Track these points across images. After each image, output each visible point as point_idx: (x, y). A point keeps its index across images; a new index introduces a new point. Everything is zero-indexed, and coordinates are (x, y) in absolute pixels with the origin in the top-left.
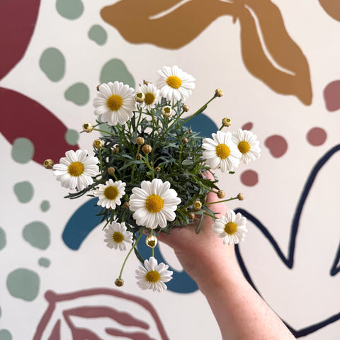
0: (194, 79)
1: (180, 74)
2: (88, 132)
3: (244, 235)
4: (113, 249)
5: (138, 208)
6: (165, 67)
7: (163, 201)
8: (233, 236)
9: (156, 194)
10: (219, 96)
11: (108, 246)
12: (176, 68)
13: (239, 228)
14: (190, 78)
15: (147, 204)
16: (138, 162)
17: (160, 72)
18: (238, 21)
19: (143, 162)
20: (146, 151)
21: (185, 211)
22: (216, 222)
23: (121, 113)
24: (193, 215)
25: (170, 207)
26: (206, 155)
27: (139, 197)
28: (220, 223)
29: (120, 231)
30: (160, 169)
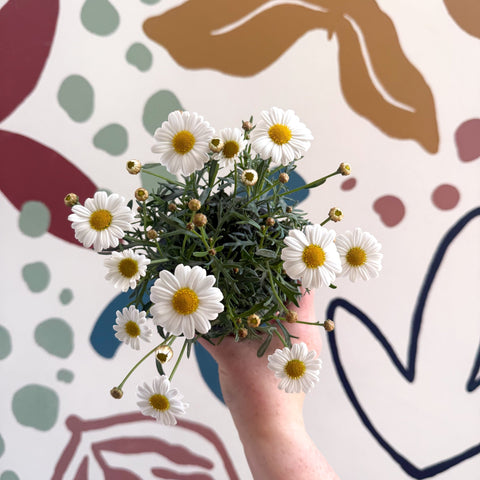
0: (312, 138)
1: (293, 124)
2: (132, 173)
5: (160, 300)
6: (275, 109)
7: (199, 301)
8: (295, 381)
9: (191, 288)
10: (344, 174)
12: (291, 113)
13: (307, 372)
14: (307, 134)
15: (174, 298)
16: (189, 233)
17: (265, 113)
18: (335, 37)
19: (197, 235)
20: (198, 223)
21: (238, 322)
22: (276, 354)
23: (186, 159)
24: (245, 332)
25: (207, 313)
26: (285, 254)
27: (165, 286)
28: (281, 356)
29: (137, 322)
30: (215, 252)
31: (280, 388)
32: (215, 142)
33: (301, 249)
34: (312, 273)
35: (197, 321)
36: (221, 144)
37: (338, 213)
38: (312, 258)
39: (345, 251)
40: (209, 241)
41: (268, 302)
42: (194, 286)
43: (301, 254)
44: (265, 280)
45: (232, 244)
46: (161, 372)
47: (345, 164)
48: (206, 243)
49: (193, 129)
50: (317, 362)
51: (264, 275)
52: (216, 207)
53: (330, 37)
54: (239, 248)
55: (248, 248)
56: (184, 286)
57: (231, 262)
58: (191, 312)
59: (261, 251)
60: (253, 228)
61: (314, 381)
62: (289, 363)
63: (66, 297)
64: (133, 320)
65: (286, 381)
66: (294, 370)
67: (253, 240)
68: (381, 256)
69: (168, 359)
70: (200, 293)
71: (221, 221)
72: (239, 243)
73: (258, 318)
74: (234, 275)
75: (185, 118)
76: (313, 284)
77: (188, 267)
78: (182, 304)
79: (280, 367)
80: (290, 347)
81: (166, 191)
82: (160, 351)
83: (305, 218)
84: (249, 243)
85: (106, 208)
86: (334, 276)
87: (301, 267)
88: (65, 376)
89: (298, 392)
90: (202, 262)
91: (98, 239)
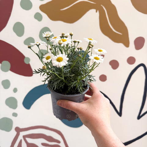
18: (98, 12)
53: (96, 12)
63: (15, 90)
88: (15, 115)
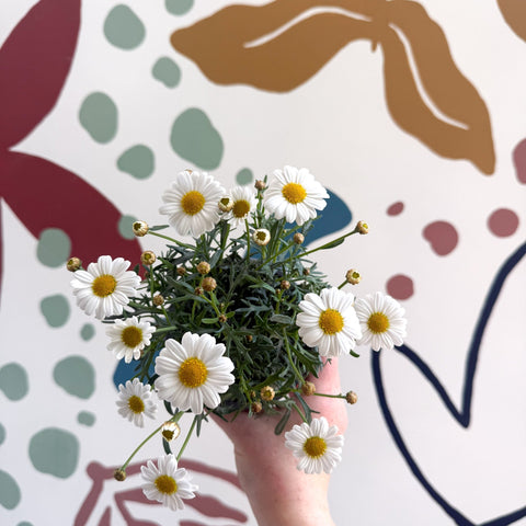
0: (327, 196)
3: (335, 464)
4: (127, 419)
5: (165, 372)
6: (288, 167)
7: (207, 372)
8: (315, 461)
9: (199, 358)
10: (362, 232)
11: (120, 412)
12: (304, 172)
13: (329, 450)
15: (181, 369)
16: (198, 298)
17: (278, 172)
19: (206, 300)
20: (207, 288)
21: (252, 396)
22: (293, 431)
23: (196, 220)
24: (259, 406)
25: (217, 386)
26: (301, 320)
27: (172, 356)
28: (299, 433)
29: (141, 397)
30: (225, 318)
31: (298, 468)
32: (225, 201)
33: (318, 314)
34: (329, 339)
35: (206, 393)
36: (231, 204)
37: (356, 275)
38: (329, 323)
39: (366, 317)
40: (220, 307)
41: (285, 373)
42: (203, 356)
43: (317, 320)
44: (282, 349)
45: (244, 310)
46: (168, 451)
47: (362, 223)
48: (217, 309)
49: (202, 190)
50: (338, 439)
51: (281, 344)
52: (229, 270)
54: (253, 313)
55: (263, 314)
56: (192, 356)
57: (244, 329)
58: (199, 384)
59: (276, 317)
60: (268, 293)
61: (336, 460)
62: (308, 440)
64: (137, 395)
65: (305, 461)
66: (313, 448)
67: (268, 306)
68: (405, 321)
69: (174, 436)
70: (208, 364)
71: (233, 285)
72: (253, 308)
73: (272, 390)
74: (247, 343)
75: (194, 179)
76: (331, 352)
77: (196, 335)
78: (190, 376)
79: (298, 445)
80: (309, 422)
81: (175, 254)
82: (166, 428)
83: (324, 280)
84: (264, 308)
85: (110, 273)
86: (354, 343)
87: (318, 333)
89: (318, 473)
90: (212, 329)
91: (101, 307)
